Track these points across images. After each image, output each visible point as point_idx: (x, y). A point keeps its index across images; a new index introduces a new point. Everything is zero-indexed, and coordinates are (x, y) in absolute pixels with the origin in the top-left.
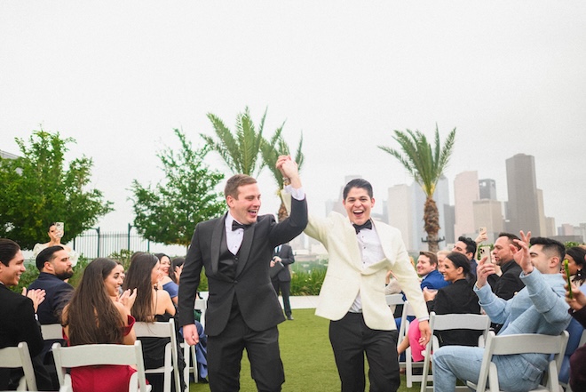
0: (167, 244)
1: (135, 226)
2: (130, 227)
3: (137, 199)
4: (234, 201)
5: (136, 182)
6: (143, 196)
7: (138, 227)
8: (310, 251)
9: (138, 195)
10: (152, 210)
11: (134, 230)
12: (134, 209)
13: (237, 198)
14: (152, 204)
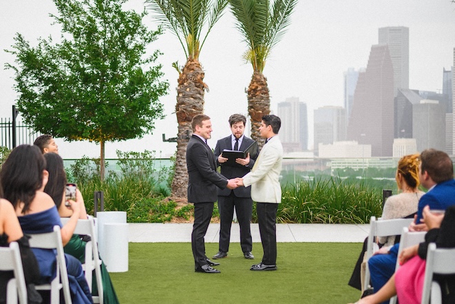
0: (70, 140)
1: (22, 110)
2: (15, 113)
3: (20, 67)
4: (200, 128)
5: (20, 38)
6: (31, 61)
7: (25, 112)
8: (316, 154)
9: (23, 59)
10: (46, 84)
11: (20, 118)
12: (17, 83)
13: (201, 127)
14: (46, 75)
